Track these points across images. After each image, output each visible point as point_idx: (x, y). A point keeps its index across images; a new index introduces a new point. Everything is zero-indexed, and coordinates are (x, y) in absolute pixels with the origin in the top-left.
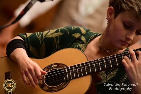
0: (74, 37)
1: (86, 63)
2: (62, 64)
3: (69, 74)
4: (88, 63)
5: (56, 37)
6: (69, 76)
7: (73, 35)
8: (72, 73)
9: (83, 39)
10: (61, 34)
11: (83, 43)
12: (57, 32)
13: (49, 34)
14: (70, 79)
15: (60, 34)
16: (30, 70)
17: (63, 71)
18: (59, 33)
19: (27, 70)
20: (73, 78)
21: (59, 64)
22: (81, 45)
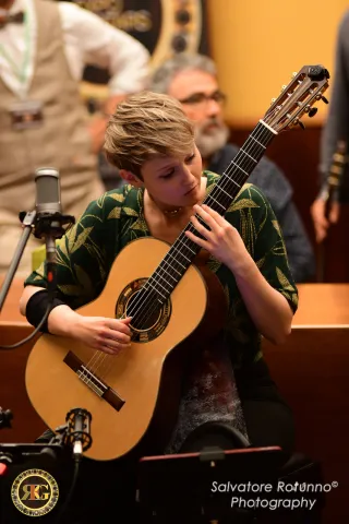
0: (114, 219)
1: (170, 252)
2: (137, 281)
3: (160, 289)
4: (173, 249)
5: (87, 241)
6: (163, 292)
7: (110, 217)
8: (164, 284)
9: (129, 211)
10: (90, 229)
11: (135, 219)
12: (80, 230)
13: (70, 243)
14: (168, 296)
15: (87, 231)
16: (103, 335)
17: (148, 292)
18: (85, 230)
19: (99, 338)
20: (171, 290)
21: (131, 285)
22: (136, 226)
